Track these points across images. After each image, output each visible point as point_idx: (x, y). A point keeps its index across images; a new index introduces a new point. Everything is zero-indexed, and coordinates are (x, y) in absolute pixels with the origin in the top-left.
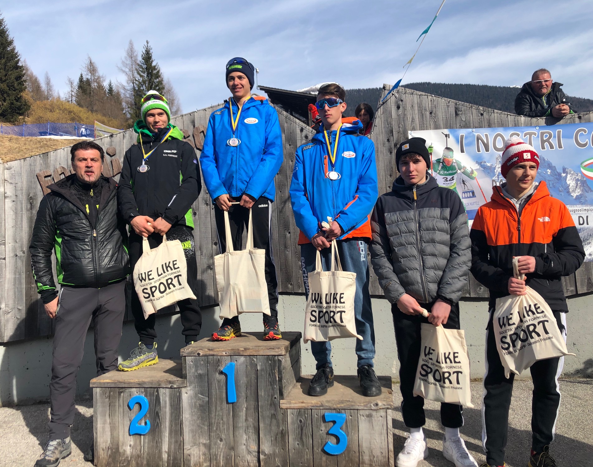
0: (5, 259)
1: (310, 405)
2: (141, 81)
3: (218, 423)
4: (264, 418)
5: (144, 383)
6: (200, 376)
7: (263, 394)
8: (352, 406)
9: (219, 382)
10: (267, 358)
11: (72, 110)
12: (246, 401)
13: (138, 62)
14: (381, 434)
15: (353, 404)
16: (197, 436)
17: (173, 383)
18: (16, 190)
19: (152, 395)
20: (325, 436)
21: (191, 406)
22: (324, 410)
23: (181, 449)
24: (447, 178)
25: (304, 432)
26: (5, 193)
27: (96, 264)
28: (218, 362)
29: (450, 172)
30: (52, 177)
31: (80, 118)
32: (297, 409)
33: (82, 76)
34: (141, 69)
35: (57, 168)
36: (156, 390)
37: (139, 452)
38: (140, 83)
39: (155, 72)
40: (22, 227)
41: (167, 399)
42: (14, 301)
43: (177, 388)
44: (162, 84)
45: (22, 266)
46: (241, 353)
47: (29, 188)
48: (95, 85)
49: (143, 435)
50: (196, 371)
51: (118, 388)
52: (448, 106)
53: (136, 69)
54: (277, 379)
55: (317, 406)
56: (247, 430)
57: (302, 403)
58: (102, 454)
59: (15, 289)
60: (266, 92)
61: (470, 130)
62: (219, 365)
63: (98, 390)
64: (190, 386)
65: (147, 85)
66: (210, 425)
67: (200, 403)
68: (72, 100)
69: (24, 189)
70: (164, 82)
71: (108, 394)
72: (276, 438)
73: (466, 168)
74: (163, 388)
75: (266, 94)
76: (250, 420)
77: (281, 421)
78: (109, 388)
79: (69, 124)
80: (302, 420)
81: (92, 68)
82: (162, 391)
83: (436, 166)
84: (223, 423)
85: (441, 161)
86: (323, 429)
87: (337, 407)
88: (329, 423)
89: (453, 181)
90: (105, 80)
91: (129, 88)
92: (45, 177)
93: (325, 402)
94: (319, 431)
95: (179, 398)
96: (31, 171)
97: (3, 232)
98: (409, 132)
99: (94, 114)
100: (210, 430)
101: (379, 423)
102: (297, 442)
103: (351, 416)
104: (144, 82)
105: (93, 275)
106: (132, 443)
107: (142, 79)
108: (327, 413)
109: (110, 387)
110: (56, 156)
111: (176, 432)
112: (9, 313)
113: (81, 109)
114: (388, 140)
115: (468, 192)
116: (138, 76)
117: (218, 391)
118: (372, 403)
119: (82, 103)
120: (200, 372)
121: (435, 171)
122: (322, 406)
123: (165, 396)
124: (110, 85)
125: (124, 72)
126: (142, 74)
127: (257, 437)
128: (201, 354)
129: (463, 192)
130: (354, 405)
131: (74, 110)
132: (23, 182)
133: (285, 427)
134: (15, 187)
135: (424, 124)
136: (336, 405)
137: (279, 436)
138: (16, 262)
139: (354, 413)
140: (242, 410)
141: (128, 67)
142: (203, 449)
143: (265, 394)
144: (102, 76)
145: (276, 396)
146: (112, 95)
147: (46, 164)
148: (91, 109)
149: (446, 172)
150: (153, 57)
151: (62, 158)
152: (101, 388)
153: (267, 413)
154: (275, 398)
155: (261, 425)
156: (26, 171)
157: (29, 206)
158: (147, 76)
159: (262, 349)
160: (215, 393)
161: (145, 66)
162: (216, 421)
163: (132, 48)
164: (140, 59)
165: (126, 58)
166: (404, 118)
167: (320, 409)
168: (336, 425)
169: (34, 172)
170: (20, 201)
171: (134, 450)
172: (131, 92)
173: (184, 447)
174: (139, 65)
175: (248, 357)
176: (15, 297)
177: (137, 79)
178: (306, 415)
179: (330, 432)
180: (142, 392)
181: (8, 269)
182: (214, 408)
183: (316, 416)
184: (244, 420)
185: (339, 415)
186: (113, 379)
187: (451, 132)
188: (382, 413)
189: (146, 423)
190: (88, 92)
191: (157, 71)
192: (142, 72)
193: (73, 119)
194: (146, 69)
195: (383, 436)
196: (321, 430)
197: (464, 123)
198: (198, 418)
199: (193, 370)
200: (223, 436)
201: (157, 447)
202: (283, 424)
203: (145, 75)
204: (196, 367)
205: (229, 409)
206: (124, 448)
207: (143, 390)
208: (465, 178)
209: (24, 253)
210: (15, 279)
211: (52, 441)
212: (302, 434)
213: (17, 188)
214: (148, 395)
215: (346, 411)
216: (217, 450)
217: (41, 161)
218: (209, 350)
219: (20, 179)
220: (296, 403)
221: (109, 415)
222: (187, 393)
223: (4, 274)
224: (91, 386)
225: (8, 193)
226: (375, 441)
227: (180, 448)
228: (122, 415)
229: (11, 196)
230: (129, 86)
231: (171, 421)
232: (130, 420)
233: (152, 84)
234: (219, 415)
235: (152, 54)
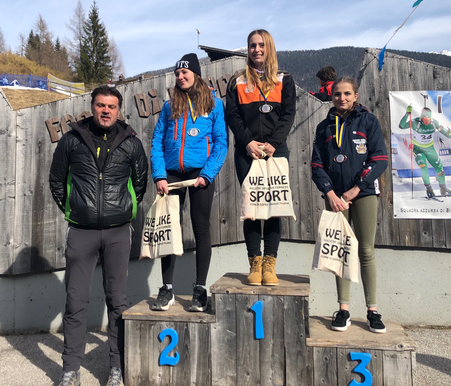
0: (14, 198)
1: (335, 344)
2: (87, 38)
3: (245, 358)
4: (290, 354)
5: (175, 317)
6: (229, 312)
7: (289, 332)
8: (377, 346)
9: (247, 318)
10: (294, 298)
11: (23, 62)
12: (273, 338)
13: (86, 21)
14: (406, 374)
15: (378, 344)
16: (224, 369)
17: (203, 319)
18: (26, 135)
19: (181, 328)
20: (350, 374)
21: (219, 341)
22: (349, 349)
23: (209, 380)
24: (425, 136)
25: (329, 369)
26: (17, 137)
27: (100, 207)
28: (246, 300)
29: (428, 130)
30: (59, 123)
31: (30, 70)
32: (322, 347)
33: (32, 32)
34: (88, 27)
35: (64, 115)
36: (185, 324)
37: (168, 382)
38: (86, 40)
39: (100, 30)
40: (31, 169)
41: (196, 333)
42: (22, 237)
43: (206, 323)
44: (106, 41)
45: (29, 204)
46: (269, 293)
47: (39, 133)
48: (44, 40)
49: (172, 366)
50: (225, 307)
51: (149, 321)
52: (427, 70)
53: (83, 27)
54: (304, 318)
55: (342, 345)
56: (273, 365)
57: (328, 341)
58: (133, 382)
59: (23, 225)
60: (206, 51)
61: (447, 92)
62: (247, 303)
63: (130, 322)
64: (218, 321)
65: (93, 42)
66: (237, 360)
67: (228, 338)
68: (22, 54)
69: (34, 134)
70: (109, 40)
71: (138, 326)
72: (302, 374)
73: (443, 127)
74: (193, 322)
75: (207, 53)
76: (277, 356)
77: (306, 358)
78: (140, 320)
79: (20, 75)
80: (328, 358)
81: (42, 26)
82: (191, 325)
83: (415, 125)
84: (250, 358)
85: (420, 120)
86: (348, 366)
87: (363, 347)
88: (354, 362)
89: (430, 139)
90: (53, 37)
91: (76, 44)
92: (54, 123)
93: (350, 342)
94: (344, 369)
95: (208, 333)
96: (41, 118)
97: (14, 173)
98: (390, 92)
99: (42, 67)
100: (237, 364)
101: (403, 364)
102: (322, 379)
103: (376, 356)
104: (90, 39)
105: (96, 217)
106: (161, 373)
107: (88, 36)
108: (352, 353)
109: (142, 320)
110: (64, 105)
111: (204, 365)
112: (17, 247)
113: (30, 62)
114: (370, 99)
115: (445, 149)
116: (85, 34)
117: (245, 327)
118: (396, 344)
119: (31, 57)
120: (228, 309)
121: (414, 130)
122: (348, 345)
123: (194, 330)
124: (57, 41)
125: (72, 29)
126: (88, 31)
127: (282, 372)
128: (230, 292)
129: (440, 150)
130: (379, 346)
131: (25, 62)
132: (33, 128)
133: (311, 364)
134: (26, 132)
135: (403, 85)
136: (360, 344)
137: (305, 372)
138: (25, 201)
139: (379, 353)
140: (269, 346)
141: (76, 25)
142: (230, 381)
143: (291, 332)
144: (51, 32)
145: (302, 334)
146: (59, 50)
147: (55, 112)
148: (39, 62)
149: (424, 131)
150: (99, 17)
151: (69, 107)
152: (132, 321)
153: (294, 350)
154: (302, 336)
155: (288, 361)
156: (36, 117)
157: (37, 150)
158: (93, 33)
159: (289, 290)
160: (243, 329)
161: (91, 25)
162: (244, 355)
163: (80, 7)
164: (87, 18)
165: (74, 16)
166: (385, 79)
167: (346, 348)
168: (361, 364)
169: (43, 119)
170: (30, 145)
171: (163, 380)
172: (77, 48)
173: (212, 379)
174: (86, 23)
175: (276, 297)
176: (23, 233)
177: (84, 36)
178: (331, 353)
179: (355, 370)
180: (172, 326)
181: (17, 207)
182: (241, 344)
183: (341, 354)
184: (271, 356)
185: (365, 354)
186: (144, 312)
187: (429, 93)
188: (407, 355)
189: (175, 355)
190: (37, 46)
191: (102, 29)
192: (88, 30)
193: (23, 71)
194: (93, 27)
195: (407, 376)
196: (346, 368)
197: (441, 86)
198: (226, 352)
199: (222, 307)
200: (250, 370)
201: (185, 377)
202: (309, 361)
203: (91, 33)
204: (225, 303)
205: (256, 344)
206: (154, 377)
207: (173, 324)
208: (442, 136)
209: (32, 193)
210: (23, 216)
211: (67, 372)
212: (327, 372)
213: (27, 133)
214: (178, 329)
215: (371, 350)
216: (244, 383)
217: (50, 109)
218: (237, 288)
219: (31, 125)
220: (321, 342)
221: (140, 346)
222: (215, 328)
223: (13, 211)
224: (123, 318)
225: (19, 138)
226: (399, 381)
227: (207, 380)
228: (152, 346)
229: (22, 140)
230: (77, 43)
231: (199, 354)
232: (160, 352)
233: (98, 41)
234: (246, 350)
235: (99, 14)
